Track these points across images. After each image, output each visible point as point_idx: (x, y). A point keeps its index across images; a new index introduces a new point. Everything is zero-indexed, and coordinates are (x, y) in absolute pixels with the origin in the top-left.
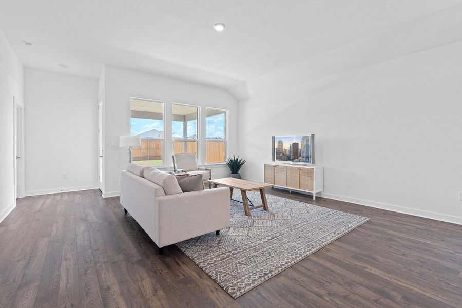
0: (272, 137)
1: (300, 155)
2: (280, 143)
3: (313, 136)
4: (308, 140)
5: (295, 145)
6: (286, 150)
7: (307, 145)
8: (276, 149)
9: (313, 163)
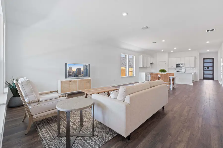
0: (66, 63)
1: (82, 73)
2: (70, 68)
3: (89, 65)
4: (87, 67)
5: (79, 69)
6: (74, 71)
7: (87, 69)
8: (68, 71)
9: (89, 76)
